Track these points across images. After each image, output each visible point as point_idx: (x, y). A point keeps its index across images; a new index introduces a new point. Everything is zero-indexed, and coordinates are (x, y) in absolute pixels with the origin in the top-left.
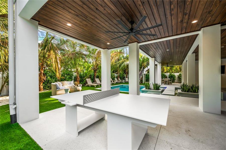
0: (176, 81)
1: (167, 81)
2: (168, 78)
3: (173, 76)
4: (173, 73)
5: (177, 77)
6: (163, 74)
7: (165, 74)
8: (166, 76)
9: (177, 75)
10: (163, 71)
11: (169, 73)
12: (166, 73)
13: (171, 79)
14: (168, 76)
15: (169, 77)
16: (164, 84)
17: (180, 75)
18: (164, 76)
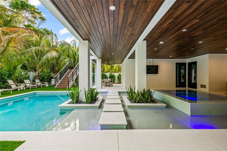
0: (116, 81)
1: (108, 83)
2: (108, 78)
3: (113, 76)
4: (113, 73)
5: (116, 77)
6: (104, 74)
7: (106, 74)
8: (107, 76)
9: (116, 75)
10: (103, 71)
11: (110, 73)
12: (106, 72)
13: (112, 79)
14: (108, 77)
15: (110, 78)
16: (105, 86)
17: (120, 75)
18: (105, 76)
